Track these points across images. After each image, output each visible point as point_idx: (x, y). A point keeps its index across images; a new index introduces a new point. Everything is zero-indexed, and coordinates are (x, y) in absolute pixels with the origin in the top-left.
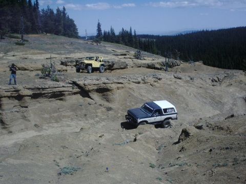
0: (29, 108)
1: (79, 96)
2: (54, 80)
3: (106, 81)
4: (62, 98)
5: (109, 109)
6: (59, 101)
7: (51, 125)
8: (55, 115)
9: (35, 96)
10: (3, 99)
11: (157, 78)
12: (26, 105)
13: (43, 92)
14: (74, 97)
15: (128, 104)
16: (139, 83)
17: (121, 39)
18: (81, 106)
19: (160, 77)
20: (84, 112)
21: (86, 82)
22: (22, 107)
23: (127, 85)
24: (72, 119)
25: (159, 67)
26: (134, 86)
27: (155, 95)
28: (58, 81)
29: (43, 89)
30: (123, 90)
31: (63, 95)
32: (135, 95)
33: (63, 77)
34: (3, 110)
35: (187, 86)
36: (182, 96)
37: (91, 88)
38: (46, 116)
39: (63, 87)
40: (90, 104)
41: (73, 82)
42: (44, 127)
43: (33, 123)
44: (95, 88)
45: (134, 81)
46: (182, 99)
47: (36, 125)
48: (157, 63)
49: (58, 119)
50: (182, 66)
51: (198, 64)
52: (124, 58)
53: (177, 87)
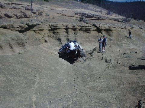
0: (77, 35)
1: (96, 32)
2: (85, 23)
3: (110, 26)
4: (89, 32)
5: (111, 40)
6: (87, 33)
7: (87, 44)
8: (88, 39)
9: (80, 29)
10: (69, 29)
11: (132, 27)
12: (77, 33)
13: (82, 28)
14: (94, 32)
15: (119, 38)
16: (123, 28)
17: (95, 2)
18: (98, 36)
21: (100, 25)
22: (75, 34)
23: (118, 29)
24: (95, 42)
25: (121, 21)
26: (121, 30)
28: (87, 24)
29: (83, 26)
30: (116, 31)
31: (90, 30)
32: (122, 34)
33: (88, 22)
34: (69, 35)
36: (144, 37)
38: (84, 39)
41: (94, 25)
42: (85, 45)
43: (80, 42)
44: (104, 29)
47: (81, 43)
48: (120, 19)
49: (89, 42)
50: (133, 21)
51: (142, 21)
52: (102, 14)
53: (141, 33)
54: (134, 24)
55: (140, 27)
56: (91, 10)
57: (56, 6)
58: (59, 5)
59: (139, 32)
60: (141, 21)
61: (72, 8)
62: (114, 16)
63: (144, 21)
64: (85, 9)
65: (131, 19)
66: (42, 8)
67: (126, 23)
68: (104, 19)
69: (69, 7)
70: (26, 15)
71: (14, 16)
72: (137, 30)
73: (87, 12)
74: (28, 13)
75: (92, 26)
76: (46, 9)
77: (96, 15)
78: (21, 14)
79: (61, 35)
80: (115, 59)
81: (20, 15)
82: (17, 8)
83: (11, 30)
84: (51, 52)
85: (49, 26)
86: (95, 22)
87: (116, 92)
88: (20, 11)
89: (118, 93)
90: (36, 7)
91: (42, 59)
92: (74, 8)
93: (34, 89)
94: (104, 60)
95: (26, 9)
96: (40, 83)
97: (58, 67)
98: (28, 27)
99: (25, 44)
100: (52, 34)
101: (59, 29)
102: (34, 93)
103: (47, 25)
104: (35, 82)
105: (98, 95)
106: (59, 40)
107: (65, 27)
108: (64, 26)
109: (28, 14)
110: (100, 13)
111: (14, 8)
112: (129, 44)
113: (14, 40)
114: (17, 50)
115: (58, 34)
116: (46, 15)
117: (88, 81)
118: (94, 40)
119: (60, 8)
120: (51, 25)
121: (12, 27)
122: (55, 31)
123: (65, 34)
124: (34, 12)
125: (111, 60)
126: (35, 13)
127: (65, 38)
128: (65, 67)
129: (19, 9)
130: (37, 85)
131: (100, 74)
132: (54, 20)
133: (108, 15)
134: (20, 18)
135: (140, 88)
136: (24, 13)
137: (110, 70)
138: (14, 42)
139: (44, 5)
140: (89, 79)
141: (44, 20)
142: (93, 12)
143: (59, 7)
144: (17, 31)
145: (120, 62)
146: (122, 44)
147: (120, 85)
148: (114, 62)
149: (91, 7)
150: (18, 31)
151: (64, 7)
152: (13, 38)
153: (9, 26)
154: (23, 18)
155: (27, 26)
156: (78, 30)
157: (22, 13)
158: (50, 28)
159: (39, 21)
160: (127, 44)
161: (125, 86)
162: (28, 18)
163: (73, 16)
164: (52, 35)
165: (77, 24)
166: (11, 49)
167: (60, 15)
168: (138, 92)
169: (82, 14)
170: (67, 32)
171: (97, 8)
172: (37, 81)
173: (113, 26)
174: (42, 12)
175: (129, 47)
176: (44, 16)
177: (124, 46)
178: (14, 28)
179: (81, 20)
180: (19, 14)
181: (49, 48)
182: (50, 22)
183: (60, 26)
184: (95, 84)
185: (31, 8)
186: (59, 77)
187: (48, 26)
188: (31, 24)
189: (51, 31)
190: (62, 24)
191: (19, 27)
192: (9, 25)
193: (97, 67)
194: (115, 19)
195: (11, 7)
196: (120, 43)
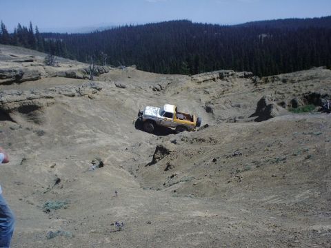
5: (41, 133)
11: (96, 88)
15: (65, 124)
16: (73, 96)
18: (1, 132)
19: (100, 86)
20: (6, 140)
21: (3, 99)
23: (59, 100)
25: (81, 76)
26: (67, 100)
30: (54, 106)
32: (72, 112)
35: (135, 96)
37: (11, 106)
40: (12, 129)
45: (67, 93)
48: (78, 70)
50: (110, 72)
51: (131, 69)
52: (32, 65)
53: (122, 98)
55: (118, 84)
59: (117, 99)
60: (129, 68)
63: (138, 69)
68: (33, 77)
72: (112, 93)
110: (30, 63)
112: (95, 136)
142: (7, 65)
146: (74, 138)
149: (3, 53)
160: (86, 136)
171: (21, 53)
175: (94, 144)
177: (80, 143)
196: (68, 137)
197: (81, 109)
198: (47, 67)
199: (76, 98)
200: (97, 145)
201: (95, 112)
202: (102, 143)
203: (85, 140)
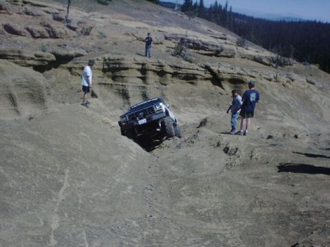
0: (167, 86)
1: (209, 83)
2: (186, 60)
3: (242, 72)
4: (193, 81)
6: (189, 84)
7: (187, 108)
8: (190, 99)
9: (174, 75)
10: (149, 72)
11: (290, 78)
12: (166, 83)
13: (179, 72)
14: (205, 83)
16: (270, 80)
17: (213, 15)
18: (212, 94)
19: (294, 78)
20: (216, 101)
21: (220, 69)
22: (162, 84)
23: (259, 80)
24: (206, 107)
25: (267, 62)
26: (265, 82)
27: (288, 97)
28: (191, 62)
29: (180, 68)
31: (196, 78)
32: (268, 93)
33: (194, 58)
34: (147, 84)
35: (322, 94)
36: (317, 104)
37: (225, 77)
38: (180, 98)
39: (197, 69)
40: (221, 94)
41: (206, 66)
42: (181, 110)
43: (171, 103)
44: (229, 77)
45: (266, 77)
46: (316, 108)
47: (173, 106)
48: (266, 57)
49: (193, 104)
50: (295, 66)
51: (314, 67)
52: (225, 43)
53: (311, 93)
54: (297, 72)
55: (308, 79)
56: (203, 32)
57: (124, 16)
58: (131, 16)
59: (306, 92)
60: (312, 66)
61: (161, 25)
62: (253, 50)
63: (320, 68)
64: (189, 28)
65: (291, 60)
66: (91, 18)
67: (279, 67)
68: (229, 55)
69: (154, 22)
70: (53, 32)
71: (26, 31)
72: (303, 86)
73: (192, 35)
74: (59, 27)
75: (200, 69)
76: (101, 23)
77: (213, 46)
78: (42, 29)
79: (131, 85)
80: (246, 146)
81: (40, 31)
82: (35, 14)
83: (16, 63)
84: (103, 121)
85: (105, 60)
86: (208, 61)
87: (241, 223)
88: (39, 21)
89: (246, 224)
90: (79, 16)
91: (83, 134)
92: (163, 24)
93: (56, 202)
94: (223, 147)
95: (54, 19)
96: (73, 190)
97: (115, 157)
98: (55, 59)
99: (46, 97)
100: (111, 79)
101: (126, 69)
102: (56, 210)
103: (100, 58)
104: (60, 186)
105: (201, 227)
106: (125, 95)
107: (140, 67)
108: (138, 64)
109: (57, 30)
110: (223, 41)
111: (28, 13)
112: (283, 117)
113: (20, 85)
114: (27, 109)
115: (123, 81)
116: (99, 36)
117: (182, 193)
118: (203, 100)
119: (134, 23)
120: (109, 59)
121: (20, 57)
122: (118, 74)
123: (140, 82)
124: (72, 25)
125: (237, 149)
126: (74, 29)
127: (139, 92)
128: (132, 158)
129: (39, 15)
130: (63, 194)
131: (210, 178)
132: (116, 48)
133: (239, 46)
134: (38, 37)
135: (298, 217)
136: (48, 26)
137: (233, 170)
138: (20, 92)
139: (96, 13)
140: (184, 188)
141: (94, 47)
142: (206, 38)
143: (130, 20)
144: (29, 65)
145: (257, 154)
146: (266, 114)
147: (252, 206)
148: (243, 153)
149: (202, 26)
150: (32, 67)
151: (141, 21)
152: (19, 81)
153: (12, 54)
154: (47, 38)
155: (53, 58)
156: (169, 76)
157: (45, 26)
158: (106, 67)
159: (82, 48)
160: (276, 115)
161: (264, 210)
162: (56, 38)
163: (161, 43)
164: (110, 81)
165: (169, 63)
166: (13, 107)
167: (130, 38)
168: (292, 225)
169: (182, 39)
170: (144, 79)
171: (215, 29)
172: (66, 185)
173: (249, 73)
174: (91, 28)
175: (280, 124)
176: (95, 38)
177: (270, 120)
178: (23, 58)
179: (178, 53)
180: (38, 28)
181: (100, 111)
182: (107, 53)
183: (129, 62)
184: (197, 201)
185: (66, 17)
186: (118, 180)
187: (102, 61)
188: (62, 52)
189: (108, 73)
190: (134, 60)
191: (36, 58)
192: (13, 51)
193: (205, 164)
194: (254, 57)
195: (21, 11)
196: (262, 112)
197: (275, 93)
198: (239, 48)
199: (272, 83)
200: (283, 124)
201: (286, 98)
202: (288, 124)
203: (274, 118)
